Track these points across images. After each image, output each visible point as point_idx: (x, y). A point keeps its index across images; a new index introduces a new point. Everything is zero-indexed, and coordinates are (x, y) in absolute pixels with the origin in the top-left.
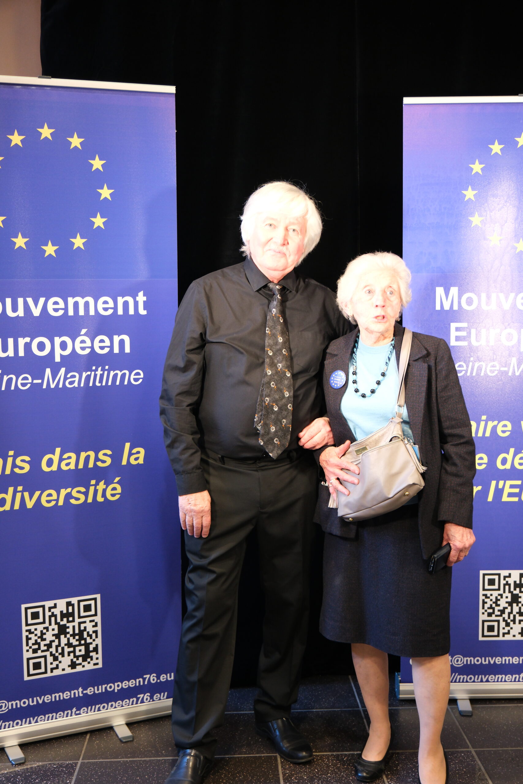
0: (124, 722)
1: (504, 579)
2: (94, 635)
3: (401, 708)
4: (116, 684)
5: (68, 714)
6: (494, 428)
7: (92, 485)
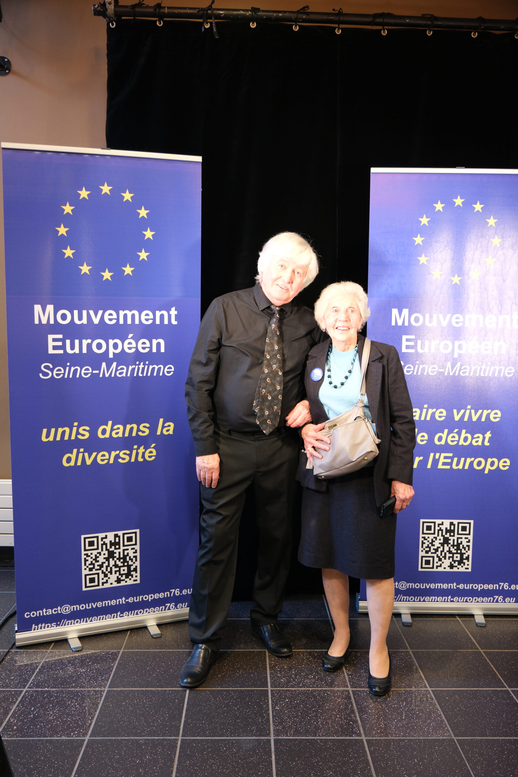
0: (155, 624)
1: (438, 526)
2: (134, 559)
3: (359, 619)
4: (150, 596)
5: (114, 616)
6: (433, 414)
7: (135, 449)
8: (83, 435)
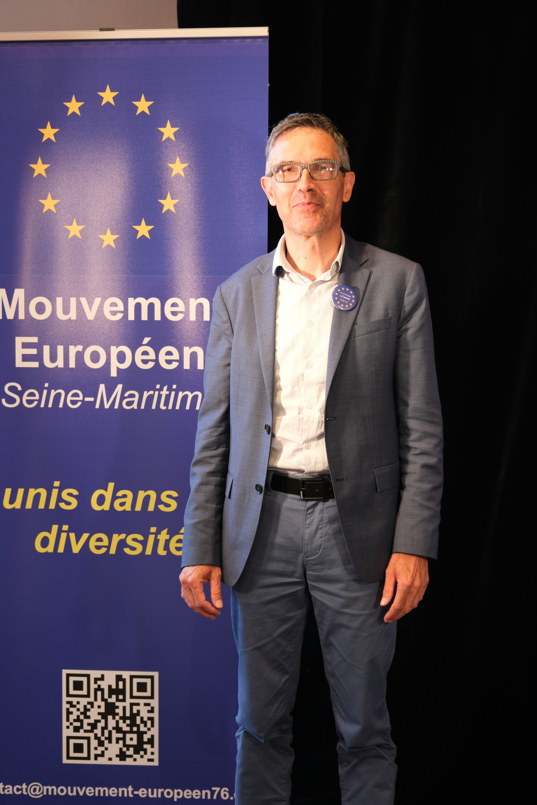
2: (149, 723)
4: (176, 791)
7: (152, 533)
8: (68, 503)
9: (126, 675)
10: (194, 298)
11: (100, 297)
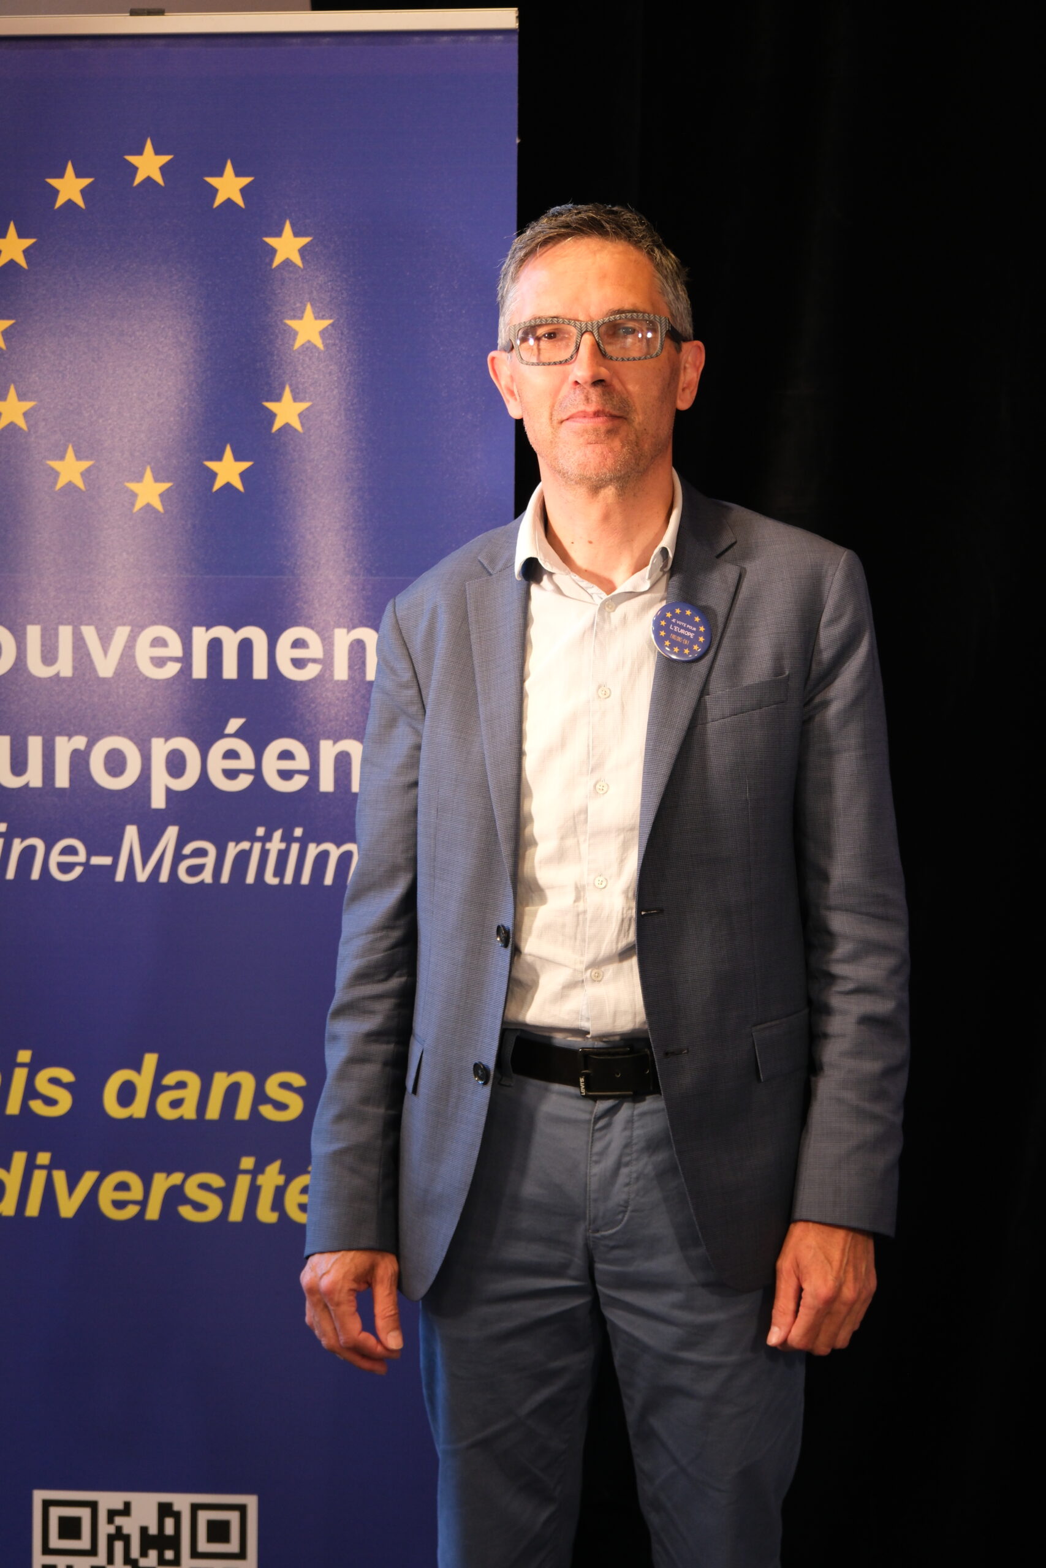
7: (246, 1172)
8: (50, 1102)
9: (182, 1502)
10: (344, 627)
11: (129, 625)
